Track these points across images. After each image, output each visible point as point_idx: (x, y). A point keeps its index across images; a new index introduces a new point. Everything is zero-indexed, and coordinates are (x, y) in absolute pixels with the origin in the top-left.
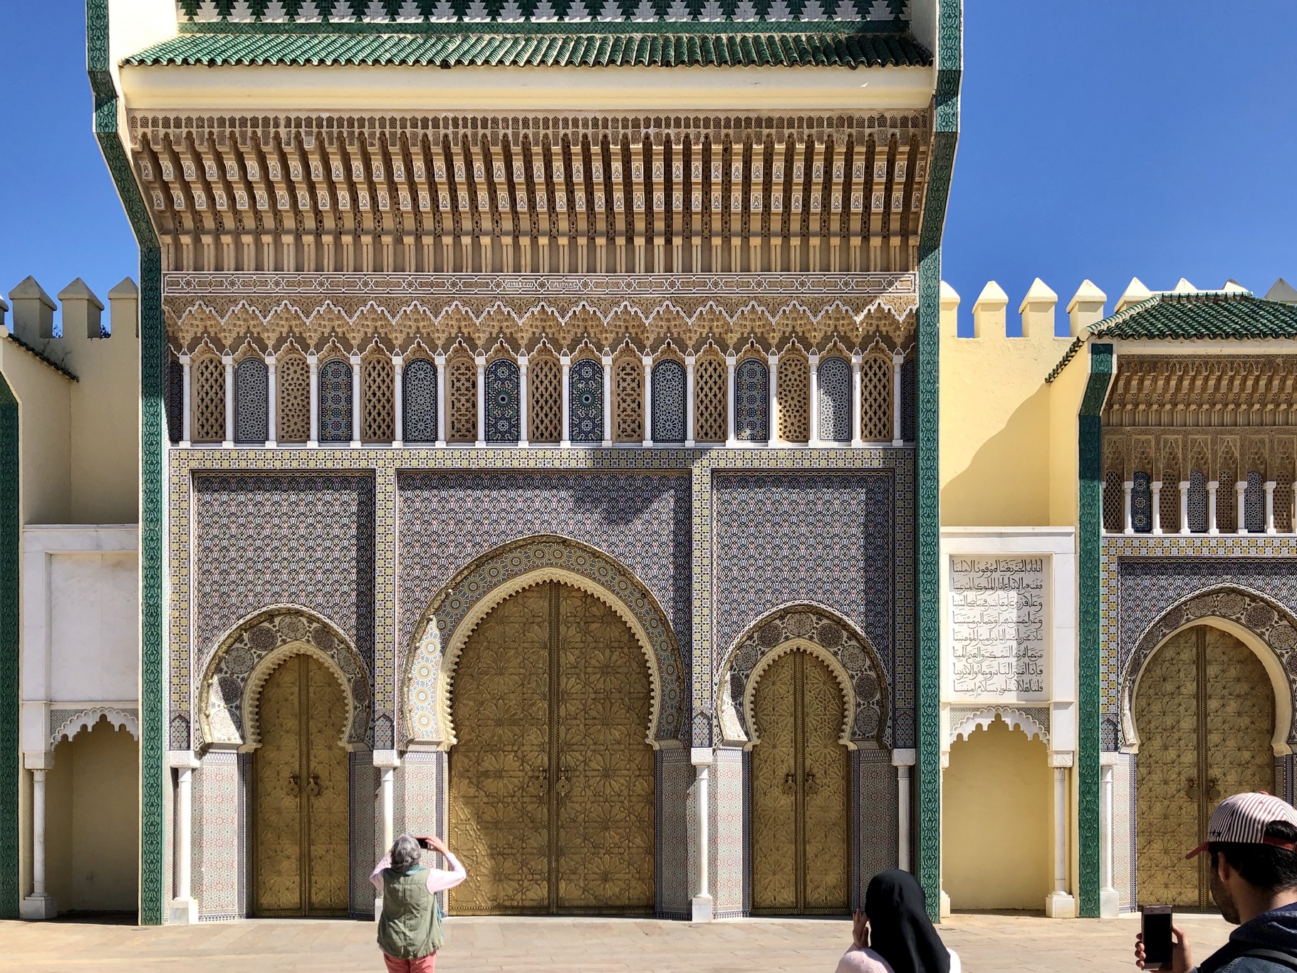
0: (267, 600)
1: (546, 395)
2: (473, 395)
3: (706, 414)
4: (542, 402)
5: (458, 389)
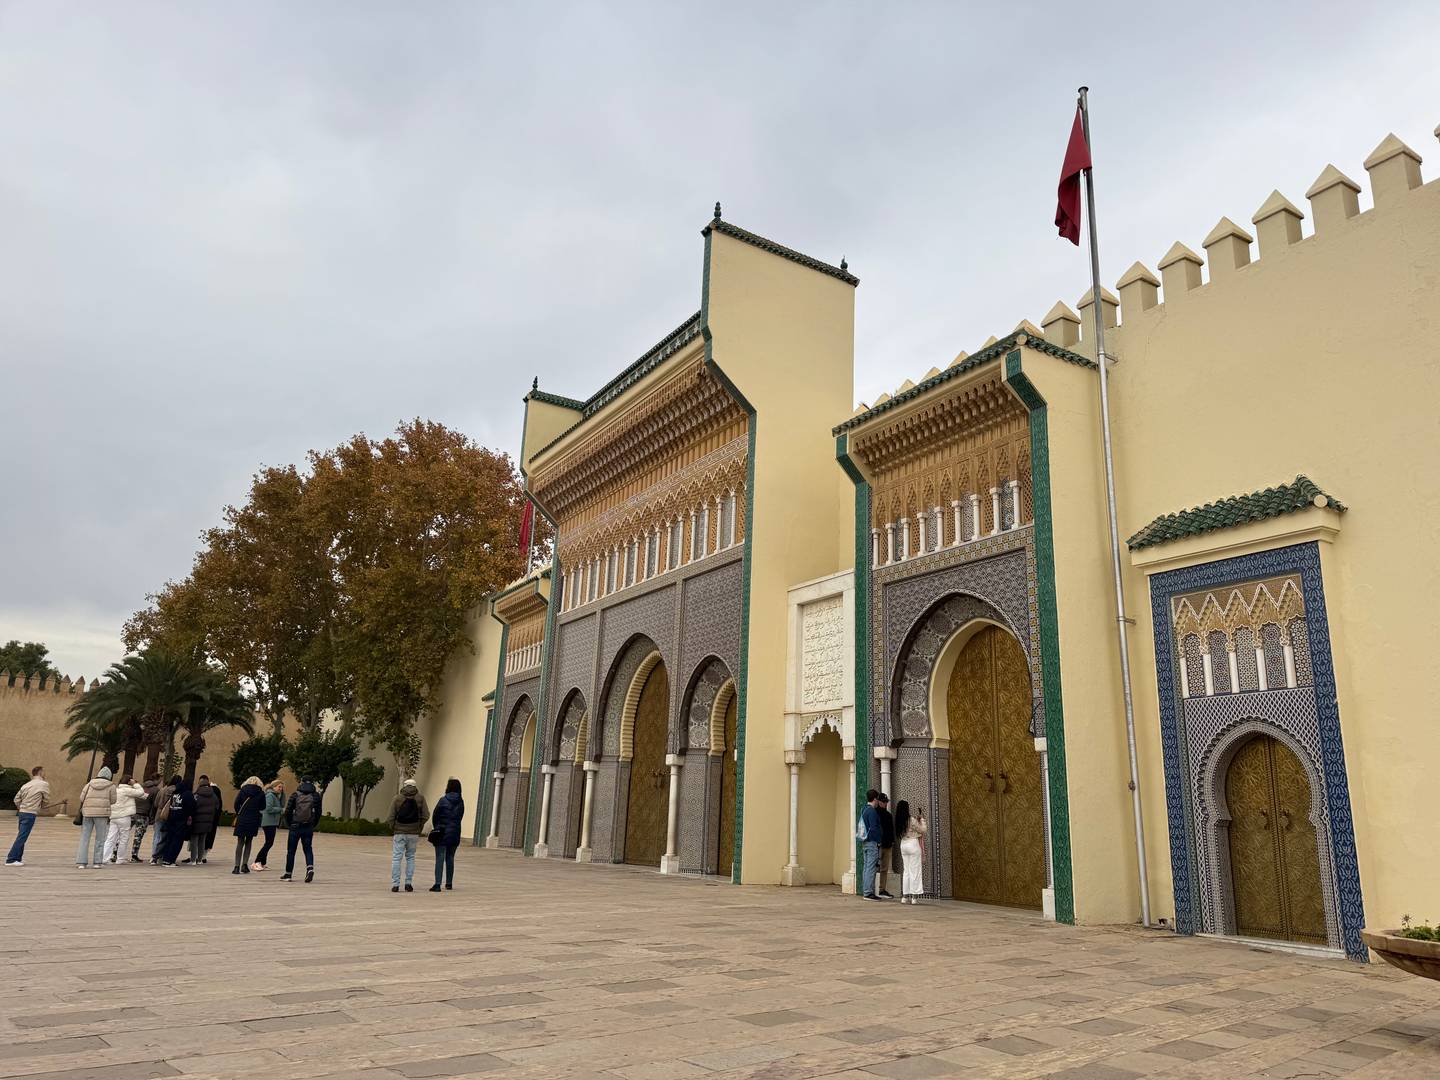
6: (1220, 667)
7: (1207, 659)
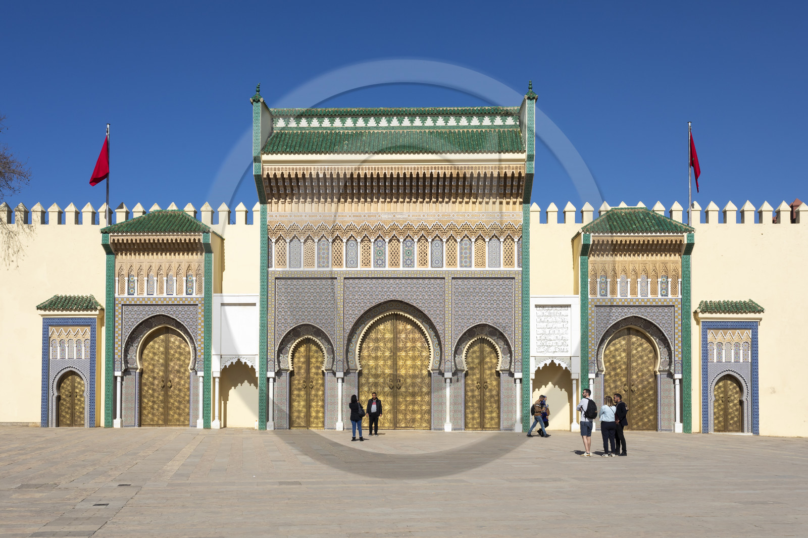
0: (300, 321)
1: (394, 251)
2: (370, 251)
3: (450, 258)
4: (393, 253)
5: (365, 249)
6: (719, 354)
7: (715, 351)
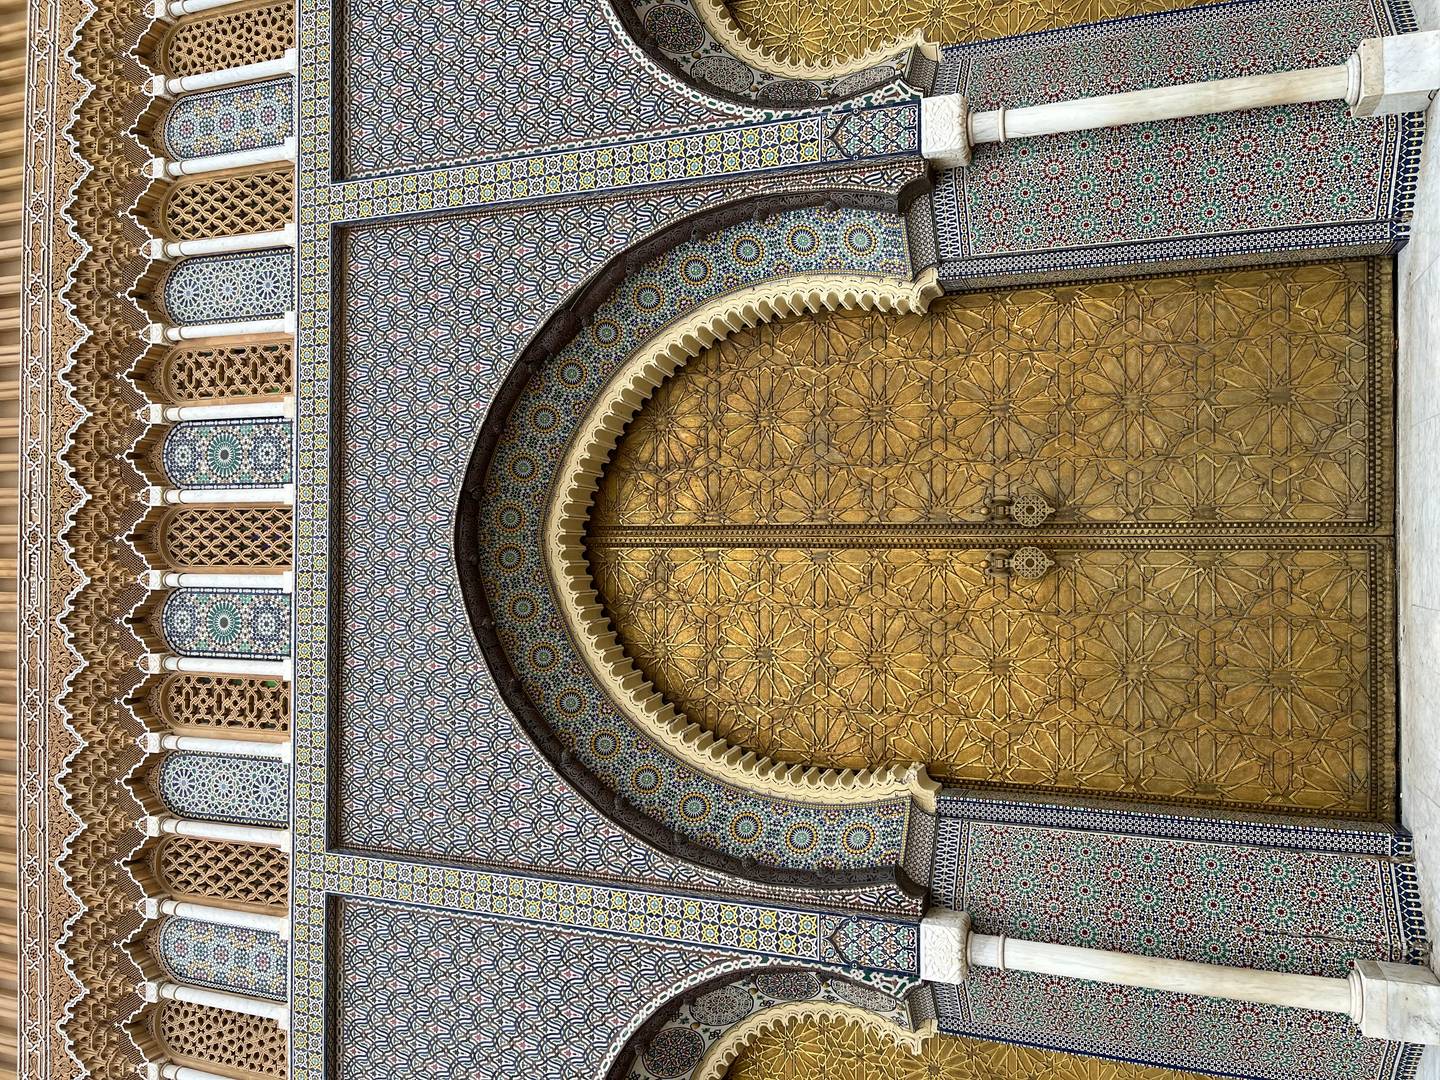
2: (219, 682)
5: (210, 711)
